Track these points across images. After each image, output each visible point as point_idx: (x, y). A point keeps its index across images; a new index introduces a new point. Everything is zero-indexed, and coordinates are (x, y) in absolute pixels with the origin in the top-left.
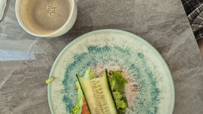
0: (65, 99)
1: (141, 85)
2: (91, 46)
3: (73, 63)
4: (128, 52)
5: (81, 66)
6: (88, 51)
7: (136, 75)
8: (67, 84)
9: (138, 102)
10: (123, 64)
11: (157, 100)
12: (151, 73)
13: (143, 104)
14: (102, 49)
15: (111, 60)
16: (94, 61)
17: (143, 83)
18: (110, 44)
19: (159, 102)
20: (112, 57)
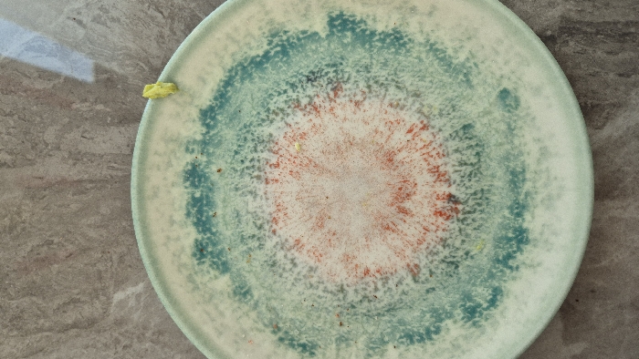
0: (194, 175)
1: (471, 203)
2: (341, 15)
3: (258, 56)
4: (466, 75)
5: (283, 77)
6: (328, 29)
7: (466, 164)
8: (215, 126)
9: (441, 256)
10: (436, 112)
11: (511, 268)
12: (524, 171)
13: (457, 267)
14: (377, 37)
15: (398, 87)
16: (335, 71)
17: (482, 197)
18: (412, 28)
19: (514, 273)
20: (405, 78)
